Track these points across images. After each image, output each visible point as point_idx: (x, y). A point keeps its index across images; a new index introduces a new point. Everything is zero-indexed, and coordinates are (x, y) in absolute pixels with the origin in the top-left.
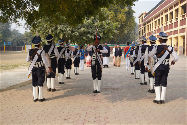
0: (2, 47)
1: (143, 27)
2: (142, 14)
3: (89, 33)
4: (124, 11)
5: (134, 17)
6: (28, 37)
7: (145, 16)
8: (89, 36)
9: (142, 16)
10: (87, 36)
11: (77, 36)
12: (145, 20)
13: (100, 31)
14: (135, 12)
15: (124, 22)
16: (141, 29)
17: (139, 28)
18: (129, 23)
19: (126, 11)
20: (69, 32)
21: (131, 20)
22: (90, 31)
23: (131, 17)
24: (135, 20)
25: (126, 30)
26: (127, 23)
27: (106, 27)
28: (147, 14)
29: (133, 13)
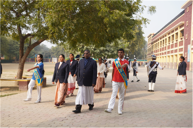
0: (33, 59)
1: (151, 45)
2: (151, 35)
3: (106, 50)
4: (135, 33)
5: (143, 37)
6: (54, 51)
7: (153, 37)
8: (107, 53)
9: (150, 37)
10: (105, 53)
11: (98, 52)
12: (153, 40)
13: (115, 49)
14: (144, 33)
15: (135, 42)
16: (149, 47)
17: (148, 46)
18: (139, 42)
19: (136, 32)
20: (92, 49)
21: (141, 39)
22: (108, 49)
23: (140, 37)
24: (145, 39)
25: (136, 47)
26: (137, 42)
27: (119, 47)
28: (154, 35)
29: (143, 34)
